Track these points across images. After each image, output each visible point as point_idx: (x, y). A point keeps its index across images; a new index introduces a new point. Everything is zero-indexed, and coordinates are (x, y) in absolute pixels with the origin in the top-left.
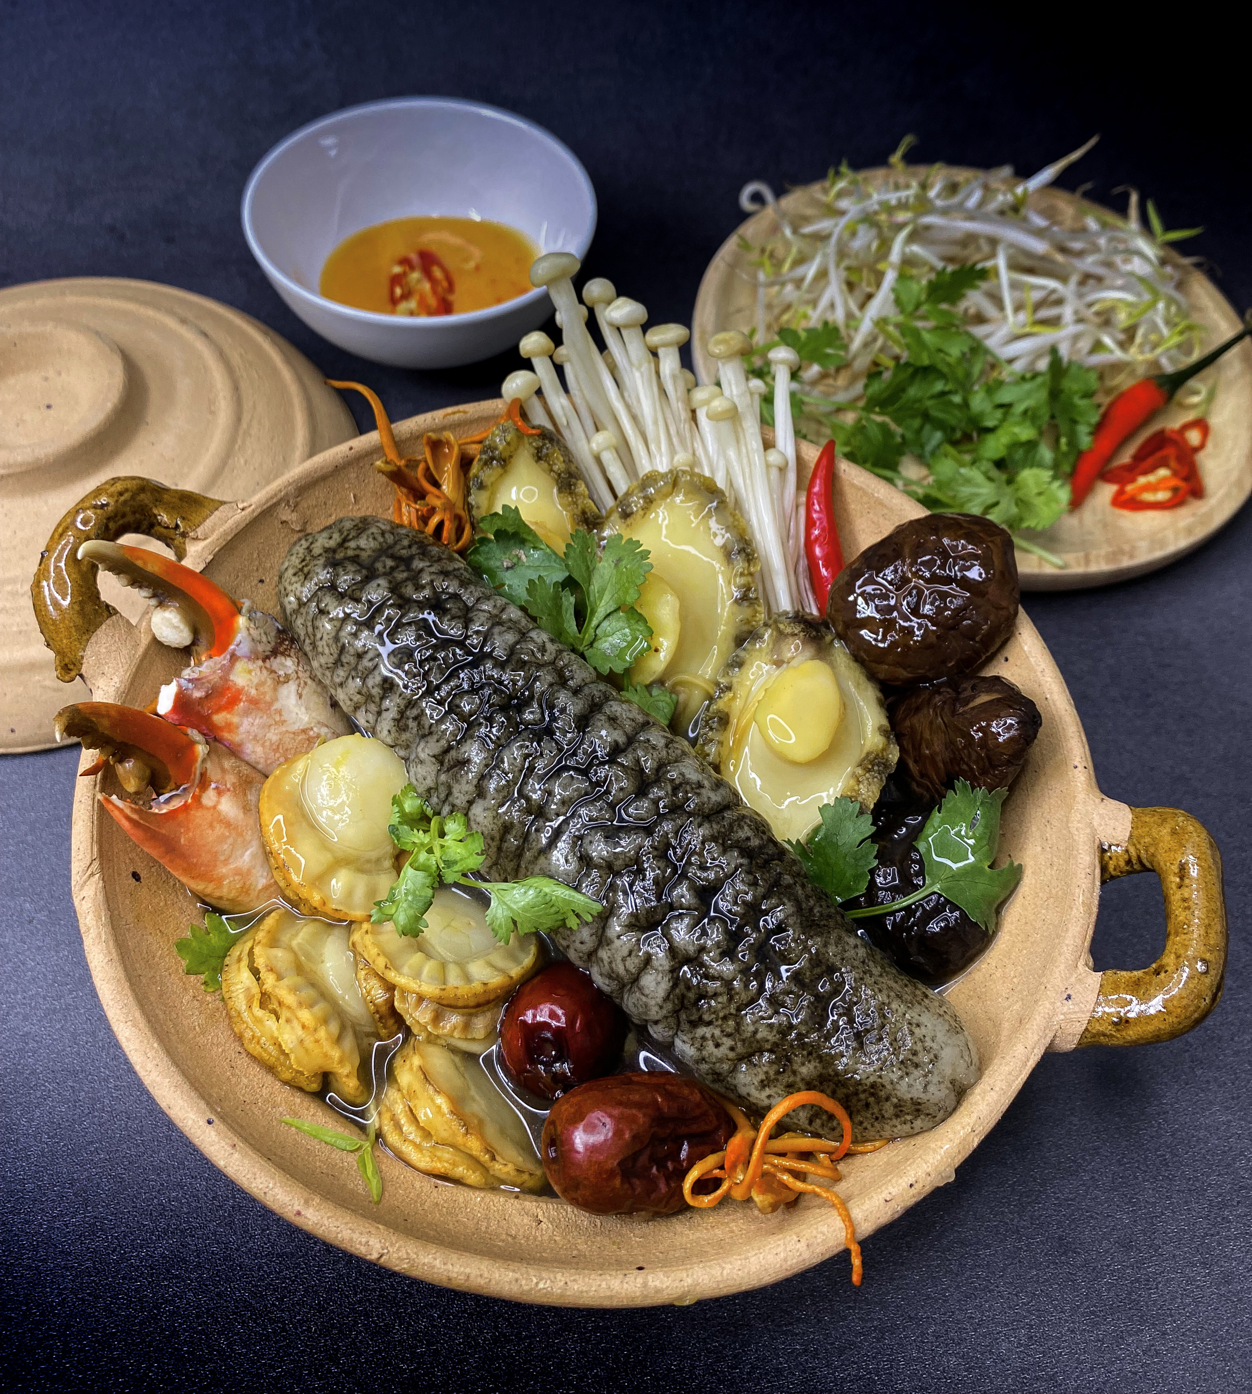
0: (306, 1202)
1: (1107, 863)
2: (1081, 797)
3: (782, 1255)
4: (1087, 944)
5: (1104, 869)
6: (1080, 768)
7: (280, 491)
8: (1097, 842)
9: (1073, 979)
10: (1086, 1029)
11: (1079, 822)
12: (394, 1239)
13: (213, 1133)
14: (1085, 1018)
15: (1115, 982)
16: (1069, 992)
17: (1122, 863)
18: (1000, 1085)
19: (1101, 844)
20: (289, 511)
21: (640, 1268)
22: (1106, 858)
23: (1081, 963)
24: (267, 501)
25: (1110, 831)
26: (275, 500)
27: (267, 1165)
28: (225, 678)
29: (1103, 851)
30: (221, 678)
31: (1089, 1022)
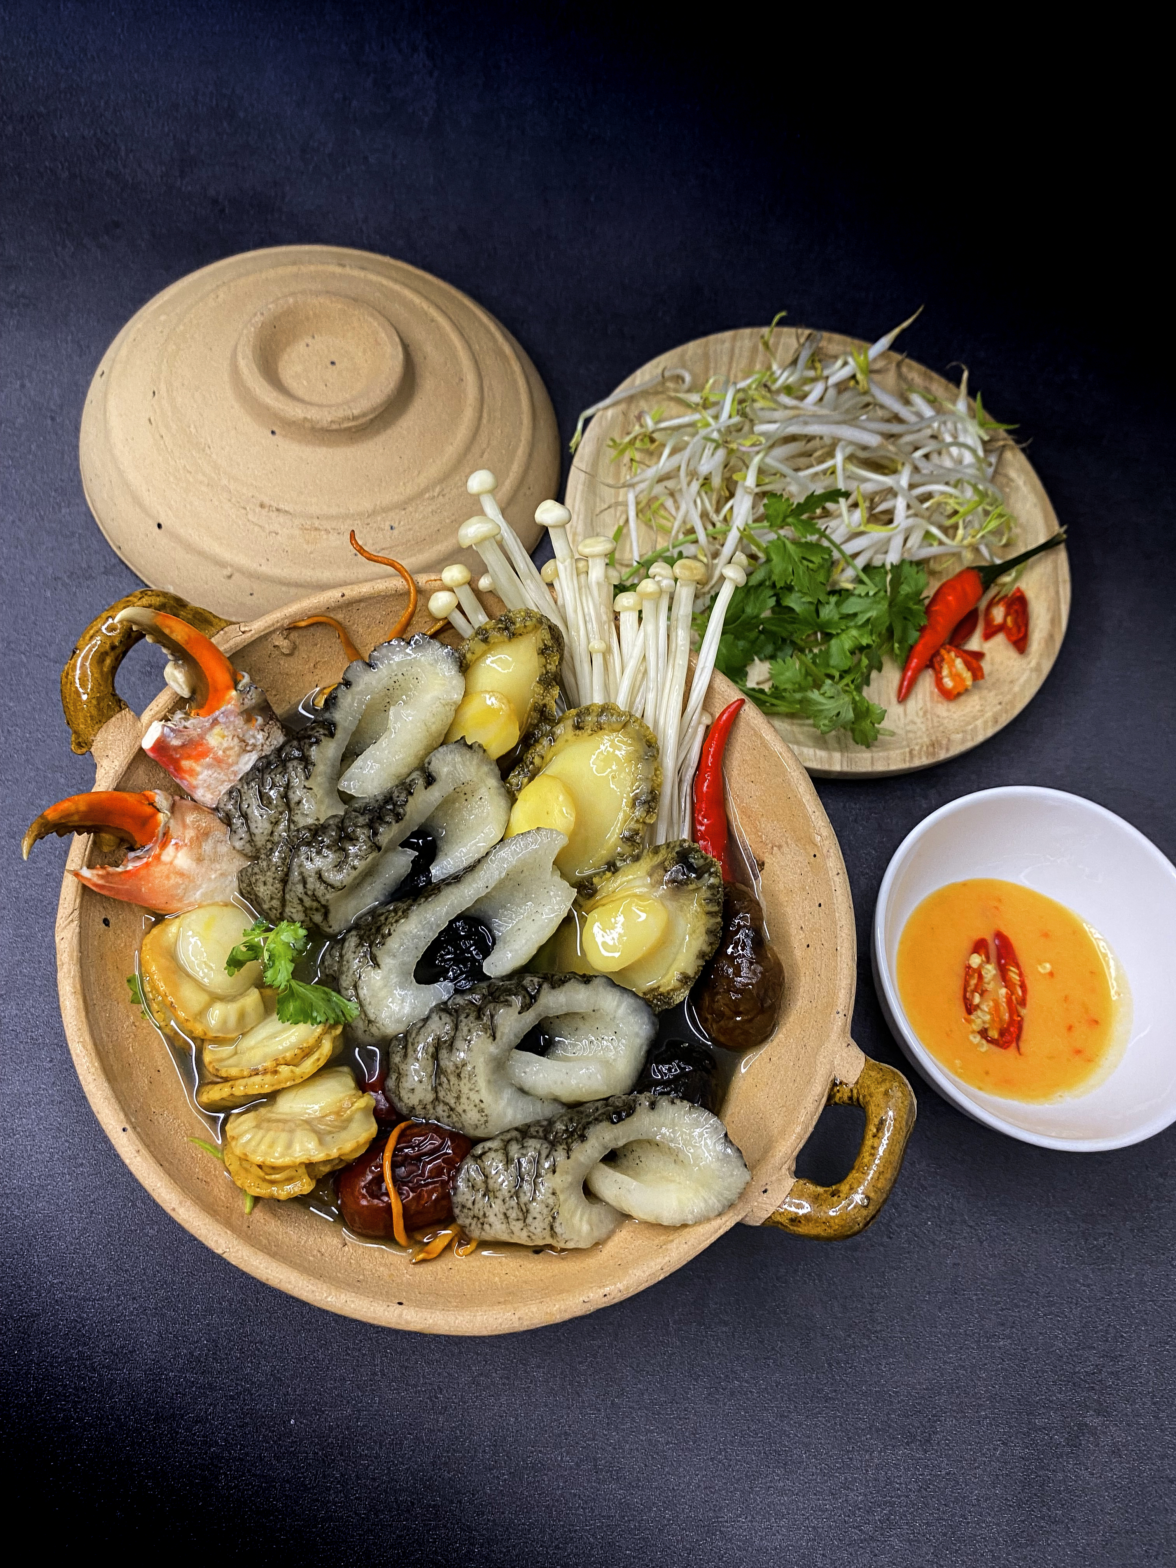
0: (181, 1203)
1: (835, 1094)
2: (834, 1036)
3: (500, 1321)
4: (795, 1153)
5: (830, 1097)
6: (841, 1015)
7: (278, 622)
8: (832, 1077)
9: (774, 1178)
10: (770, 1217)
11: (824, 1057)
12: (236, 1243)
13: (125, 1139)
14: (772, 1210)
15: (802, 1191)
16: (767, 1187)
17: (845, 1098)
18: (692, 1241)
19: (835, 1079)
20: (282, 638)
21: (400, 1304)
22: (835, 1090)
23: (786, 1166)
24: (266, 628)
25: (844, 1072)
26: (272, 629)
27: (159, 1169)
28: (202, 737)
29: (834, 1085)
30: (198, 735)
31: (774, 1213)
